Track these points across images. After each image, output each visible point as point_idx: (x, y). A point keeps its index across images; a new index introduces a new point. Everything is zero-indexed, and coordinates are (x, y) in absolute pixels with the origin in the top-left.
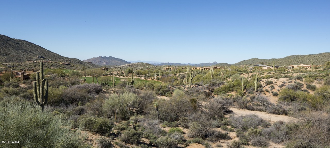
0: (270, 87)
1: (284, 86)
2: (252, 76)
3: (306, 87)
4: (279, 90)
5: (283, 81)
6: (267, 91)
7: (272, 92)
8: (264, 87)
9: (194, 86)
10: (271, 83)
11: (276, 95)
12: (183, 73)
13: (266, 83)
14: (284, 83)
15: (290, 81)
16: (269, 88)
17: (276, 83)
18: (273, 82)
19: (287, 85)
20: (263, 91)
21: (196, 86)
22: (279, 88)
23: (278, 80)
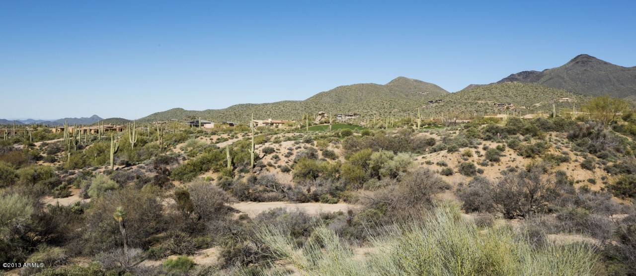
0: (273, 157)
1: (292, 154)
2: (218, 141)
3: (323, 154)
4: (287, 162)
5: (288, 147)
6: (270, 165)
7: (279, 167)
8: (263, 157)
9: (120, 167)
10: (272, 151)
11: (286, 170)
12: (53, 141)
13: (263, 152)
14: (291, 149)
15: (298, 146)
16: (272, 159)
17: (279, 150)
18: (275, 150)
19: (295, 152)
20: (265, 166)
21: (124, 166)
22: (286, 159)
23: (280, 145)
